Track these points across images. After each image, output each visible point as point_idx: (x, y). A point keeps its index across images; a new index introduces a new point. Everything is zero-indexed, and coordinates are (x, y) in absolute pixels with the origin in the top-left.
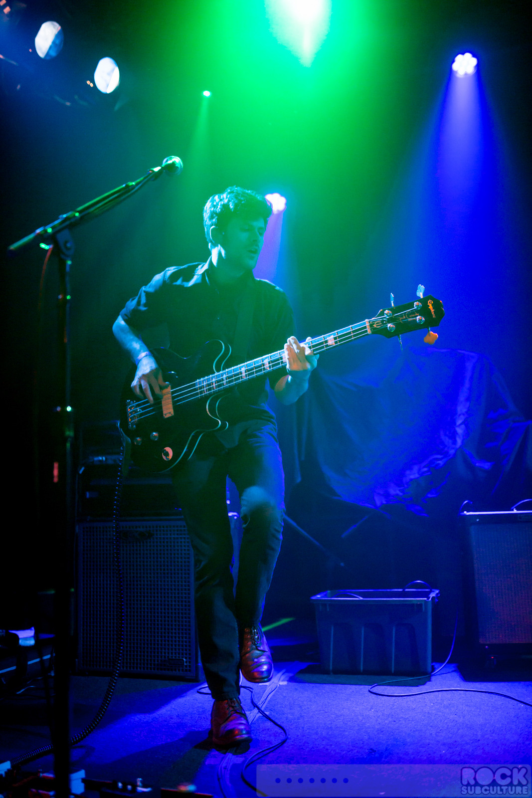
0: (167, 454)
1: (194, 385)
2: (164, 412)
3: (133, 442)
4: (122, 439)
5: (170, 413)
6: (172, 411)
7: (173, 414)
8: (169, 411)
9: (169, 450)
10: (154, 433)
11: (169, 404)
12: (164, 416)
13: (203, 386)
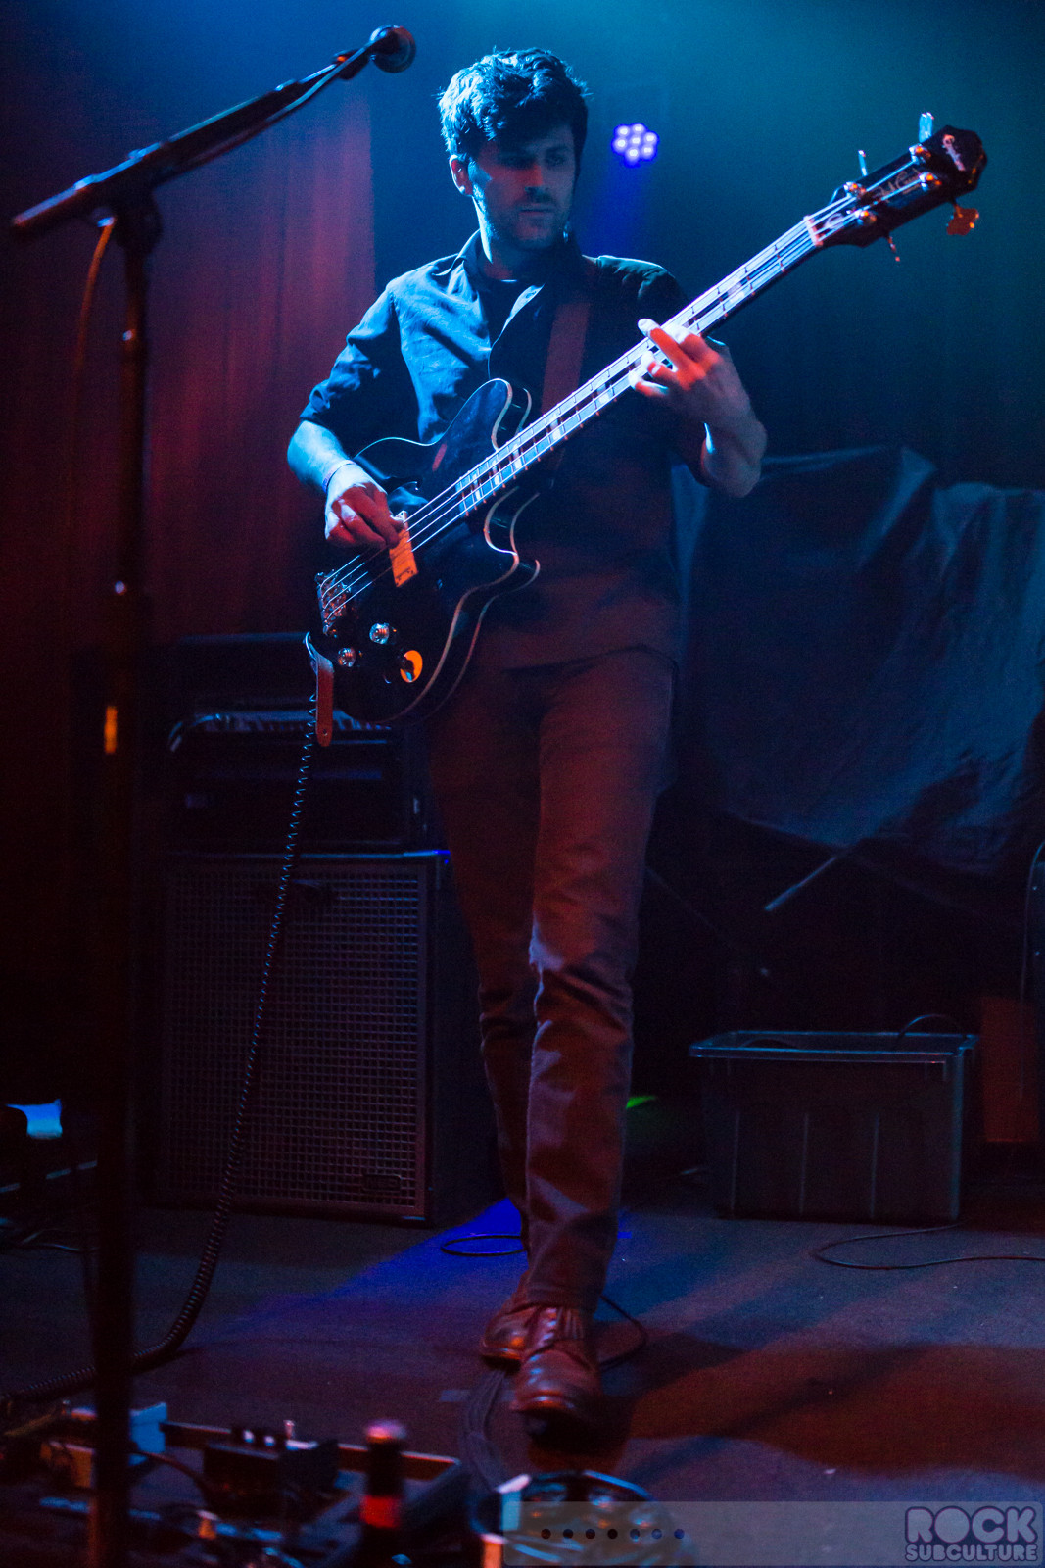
0: (410, 666)
1: (454, 489)
2: (396, 573)
3: (335, 665)
4: (312, 664)
5: (407, 571)
6: (412, 564)
7: (415, 571)
8: (403, 568)
9: (414, 657)
10: (379, 627)
11: (405, 549)
12: (396, 581)
13: (472, 484)
